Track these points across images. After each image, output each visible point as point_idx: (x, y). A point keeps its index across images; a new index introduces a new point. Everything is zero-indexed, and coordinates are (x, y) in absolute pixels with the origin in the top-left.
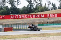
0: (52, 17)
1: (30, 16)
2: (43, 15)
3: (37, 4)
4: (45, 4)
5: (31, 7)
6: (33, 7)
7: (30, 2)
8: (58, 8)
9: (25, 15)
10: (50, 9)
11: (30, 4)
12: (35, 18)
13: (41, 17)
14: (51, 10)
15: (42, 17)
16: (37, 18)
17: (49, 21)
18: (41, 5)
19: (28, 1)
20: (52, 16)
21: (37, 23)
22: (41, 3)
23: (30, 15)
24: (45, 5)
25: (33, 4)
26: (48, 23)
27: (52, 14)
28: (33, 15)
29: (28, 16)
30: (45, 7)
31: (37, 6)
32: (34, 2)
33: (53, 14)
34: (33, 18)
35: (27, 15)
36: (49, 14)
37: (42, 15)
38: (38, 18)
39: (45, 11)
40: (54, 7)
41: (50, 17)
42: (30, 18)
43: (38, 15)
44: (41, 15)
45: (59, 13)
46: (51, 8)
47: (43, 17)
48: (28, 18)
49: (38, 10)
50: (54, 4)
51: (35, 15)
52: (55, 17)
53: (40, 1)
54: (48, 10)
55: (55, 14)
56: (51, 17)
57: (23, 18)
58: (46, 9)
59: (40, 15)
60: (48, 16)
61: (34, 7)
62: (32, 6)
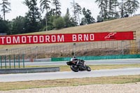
0: (83, 41)
1: (32, 38)
2: (63, 36)
3: (49, 10)
4: (68, 10)
5: (34, 19)
6: (38, 17)
7: (32, 5)
8: (96, 20)
9: (21, 37)
10: (79, 22)
11: (31, 11)
12: (45, 42)
13: (57, 42)
14: (81, 24)
15: (60, 42)
16: (48, 42)
17: (76, 50)
18: (57, 13)
19: (28, 4)
20: (83, 38)
21: (49, 55)
22: (57, 8)
23: (33, 36)
24: (68, 12)
25: (39, 11)
26: (73, 54)
27: (83, 34)
28: (38, 36)
29: (28, 39)
30: (67, 18)
31: (47, 15)
32: (43, 7)
33: (86, 34)
34: (39, 42)
35: (26, 36)
36: (77, 34)
37: (61, 35)
38: (51, 42)
39: (67, 27)
40: (88, 19)
41: (77, 41)
42: (32, 43)
43: (50, 35)
44: (59, 36)
45: (99, 31)
46: (81, 19)
47: (62, 42)
48: (27, 43)
49: (51, 24)
50: (88, 11)
51: (44, 36)
52: (89, 40)
53: (56, 3)
54: (73, 25)
55: (89, 34)
56: (80, 41)
57: (15, 44)
58: (69, 23)
59: (56, 35)
60: (74, 38)
61: (43, 18)
62: (37, 16)
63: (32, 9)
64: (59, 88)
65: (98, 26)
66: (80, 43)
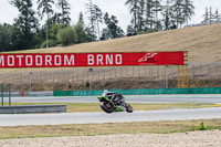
0: (105, 65)
1: (23, 59)
2: (72, 57)
3: (52, 16)
4: (81, 16)
5: (27, 28)
6: (34, 26)
7: (25, 7)
8: (126, 32)
9: (6, 56)
10: (99, 36)
11: (24, 17)
12: (43, 66)
13: (63, 65)
14: (102, 39)
15: (67, 66)
16: (49, 66)
17: (92, 78)
18: (65, 19)
19: (18, 5)
20: (104, 61)
21: (49, 85)
22: (64, 12)
23: (25, 55)
24: (81, 19)
25: (35, 16)
26: (88, 85)
27: (104, 54)
28: (34, 55)
29: (17, 60)
30: (79, 29)
31: (49, 22)
32: (41, 10)
33: (110, 54)
34: (34, 66)
35: (15, 55)
36: (95, 54)
37: (69, 55)
38: (54, 66)
39: (79, 42)
40: (113, 30)
41: (95, 65)
42: (24, 66)
43: (53, 55)
44: (66, 57)
45: (130, 51)
46: (101, 30)
47: (71, 66)
48: (16, 66)
49: (55, 38)
50: (113, 17)
51: (44, 55)
52: (114, 64)
53: (63, 4)
54: (90, 40)
55: (114, 54)
56: (100, 65)
58: (82, 36)
59: (62, 55)
60: (90, 60)
61: (40, 27)
62: (32, 24)
63: (25, 13)
64: (65, 138)
65: (128, 42)
66: (99, 68)
